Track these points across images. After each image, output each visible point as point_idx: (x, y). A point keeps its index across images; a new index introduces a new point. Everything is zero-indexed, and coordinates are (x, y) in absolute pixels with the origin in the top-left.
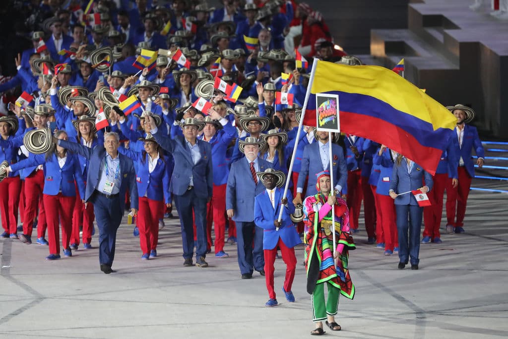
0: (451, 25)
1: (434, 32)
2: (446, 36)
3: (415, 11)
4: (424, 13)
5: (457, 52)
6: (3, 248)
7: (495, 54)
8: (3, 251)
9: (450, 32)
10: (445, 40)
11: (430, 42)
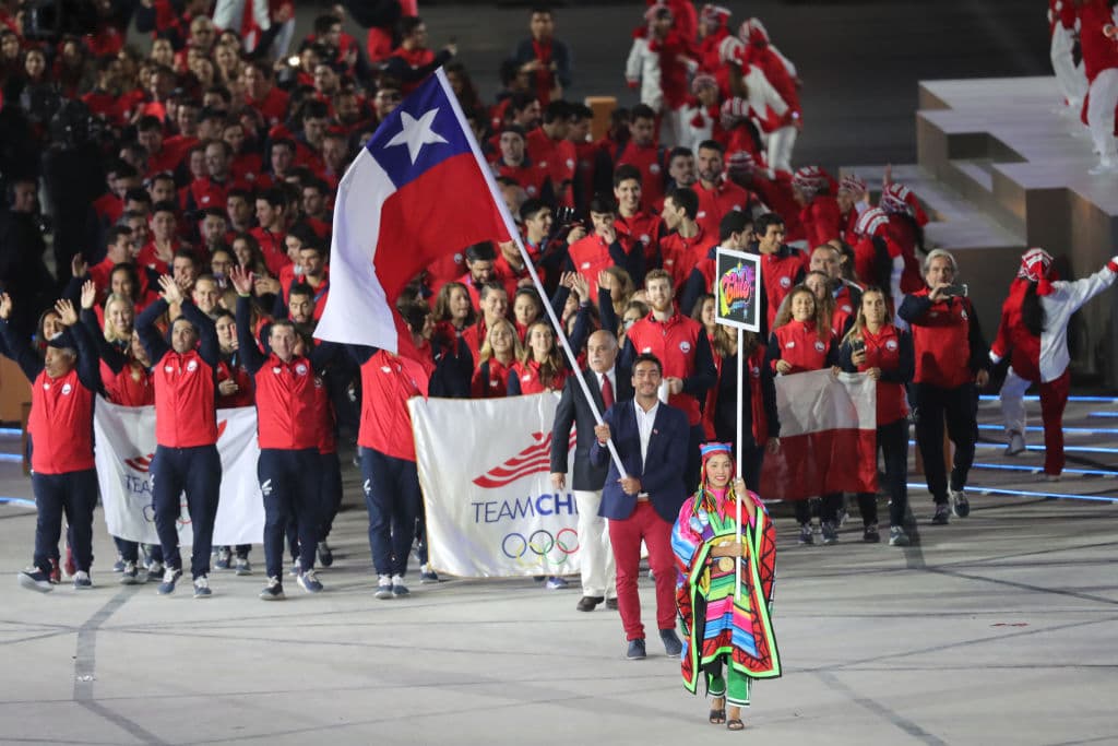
0: (1007, 154)
1: (970, 169)
2: (997, 177)
3: (931, 127)
4: (950, 129)
5: (1021, 211)
6: (79, 644)
7: (1100, 212)
8: (79, 651)
9: (1006, 169)
10: (995, 184)
11: (965, 190)
